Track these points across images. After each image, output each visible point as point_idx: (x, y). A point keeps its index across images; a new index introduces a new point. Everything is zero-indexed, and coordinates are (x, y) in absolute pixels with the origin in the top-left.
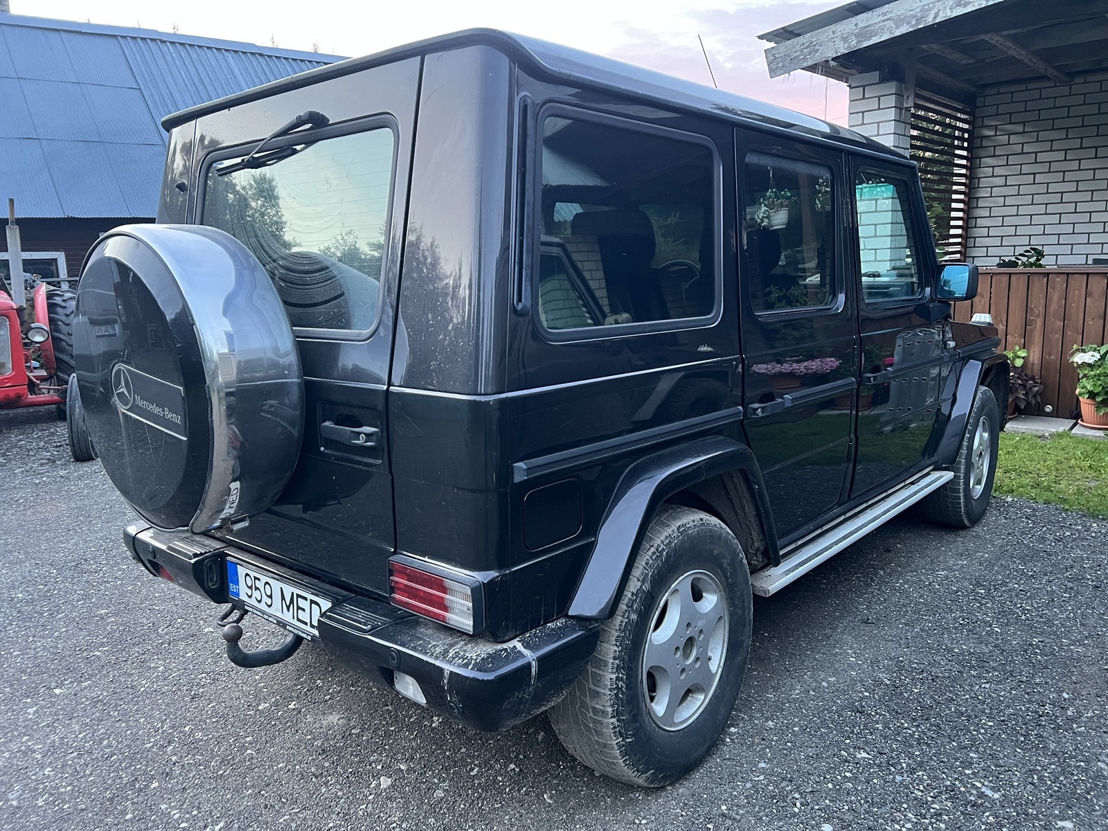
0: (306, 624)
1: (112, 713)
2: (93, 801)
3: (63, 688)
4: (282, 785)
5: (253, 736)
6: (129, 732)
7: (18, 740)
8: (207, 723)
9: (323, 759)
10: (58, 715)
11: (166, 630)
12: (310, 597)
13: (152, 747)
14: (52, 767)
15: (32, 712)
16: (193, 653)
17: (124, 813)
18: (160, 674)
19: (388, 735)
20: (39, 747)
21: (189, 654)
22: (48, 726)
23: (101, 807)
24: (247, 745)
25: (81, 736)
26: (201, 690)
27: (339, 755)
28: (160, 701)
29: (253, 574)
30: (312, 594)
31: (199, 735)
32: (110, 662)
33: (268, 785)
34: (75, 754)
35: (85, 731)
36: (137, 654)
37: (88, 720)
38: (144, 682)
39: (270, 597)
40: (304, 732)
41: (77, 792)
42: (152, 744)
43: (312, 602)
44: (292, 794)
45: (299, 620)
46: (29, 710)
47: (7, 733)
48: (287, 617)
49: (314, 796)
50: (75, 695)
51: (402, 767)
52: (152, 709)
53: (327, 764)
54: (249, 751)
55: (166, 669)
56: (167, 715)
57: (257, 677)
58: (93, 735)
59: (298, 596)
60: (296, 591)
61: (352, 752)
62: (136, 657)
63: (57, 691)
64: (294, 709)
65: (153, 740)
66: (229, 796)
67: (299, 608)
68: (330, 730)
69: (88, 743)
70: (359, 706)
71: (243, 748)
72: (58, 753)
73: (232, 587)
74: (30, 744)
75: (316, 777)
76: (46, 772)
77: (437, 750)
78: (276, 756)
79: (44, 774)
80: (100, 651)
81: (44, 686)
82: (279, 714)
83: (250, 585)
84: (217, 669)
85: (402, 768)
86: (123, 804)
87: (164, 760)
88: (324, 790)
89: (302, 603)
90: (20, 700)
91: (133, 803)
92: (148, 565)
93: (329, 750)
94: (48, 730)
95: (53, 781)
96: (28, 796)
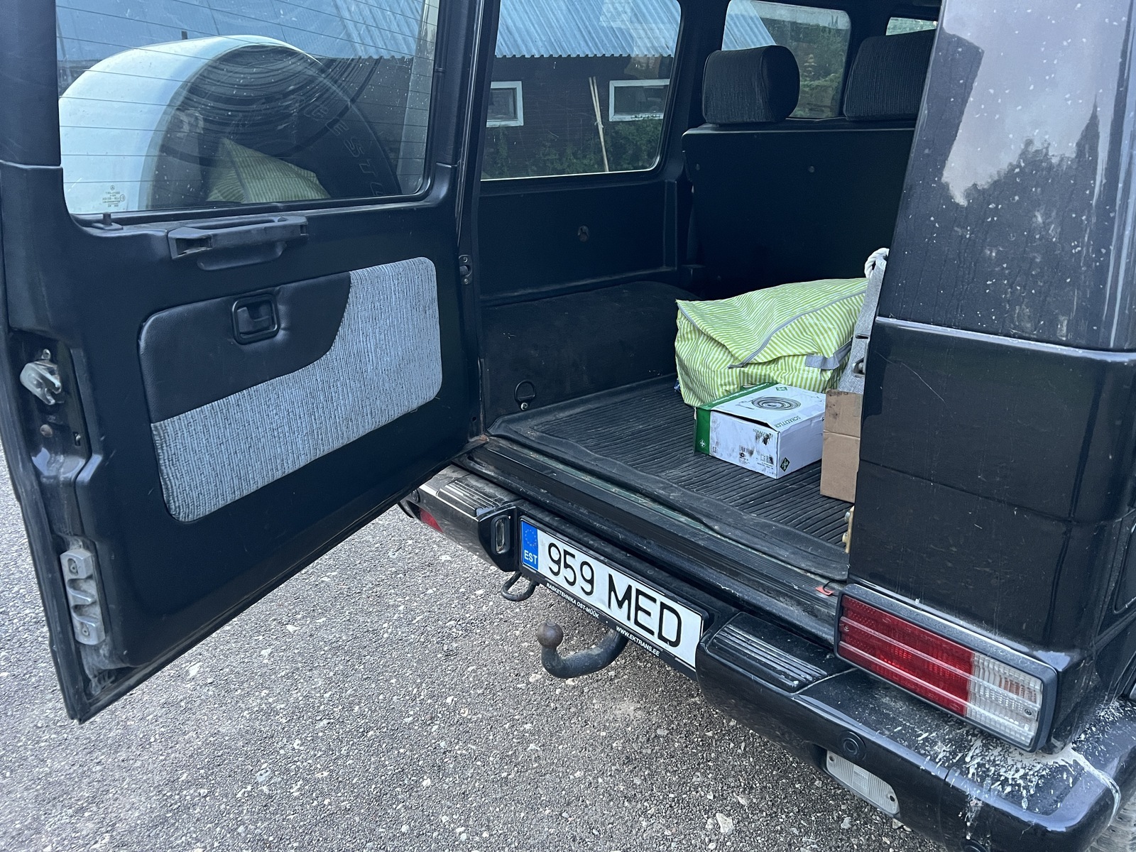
0: (652, 633)
1: (357, 667)
2: (357, 797)
3: (296, 624)
4: (586, 806)
5: (532, 723)
6: (381, 697)
7: (257, 694)
8: (472, 696)
9: (631, 772)
10: (296, 662)
11: (397, 554)
12: (660, 598)
13: (412, 723)
14: (301, 739)
15: (267, 655)
16: (435, 589)
17: (397, 821)
18: (402, 616)
19: (706, 744)
20: (283, 706)
21: (430, 591)
22: (287, 676)
23: (369, 809)
24: (527, 735)
25: (327, 695)
26: (455, 645)
27: (649, 768)
28: (409, 655)
29: (562, 546)
30: (666, 596)
31: (465, 713)
32: (342, 593)
33: (568, 804)
34: (325, 722)
35: (330, 689)
36: (370, 585)
37: (331, 674)
38: (386, 625)
39: (591, 582)
40: (595, 724)
41: (338, 783)
42: (411, 718)
43: (663, 606)
44: (603, 824)
45: (637, 623)
46: (263, 652)
47: (243, 683)
48: (619, 614)
49: (634, 832)
50: (311, 635)
51: (743, 801)
52: (402, 666)
53: (637, 781)
54: (532, 746)
55: (409, 610)
56: (422, 676)
57: (518, 633)
58: (341, 697)
59: (639, 592)
60: (636, 585)
61: (666, 765)
62: (371, 589)
63: (290, 628)
64: (574, 687)
65: (411, 713)
66: (522, 815)
67: (638, 608)
68: (628, 725)
69: (337, 707)
70: (656, 693)
71: (524, 741)
72: (305, 718)
73: (526, 554)
74: (271, 700)
75: (629, 801)
76: (295, 746)
77: (780, 778)
78: (569, 759)
79: (294, 749)
80: (328, 577)
81: (275, 620)
82: (557, 693)
83: (556, 558)
84: (467, 615)
85: (741, 802)
86: (394, 806)
87: (431, 746)
88: (644, 824)
89: (643, 602)
90: (251, 637)
91: (406, 808)
92: (407, 508)
93: (636, 759)
94: (289, 682)
95: (306, 760)
96: (280, 779)
